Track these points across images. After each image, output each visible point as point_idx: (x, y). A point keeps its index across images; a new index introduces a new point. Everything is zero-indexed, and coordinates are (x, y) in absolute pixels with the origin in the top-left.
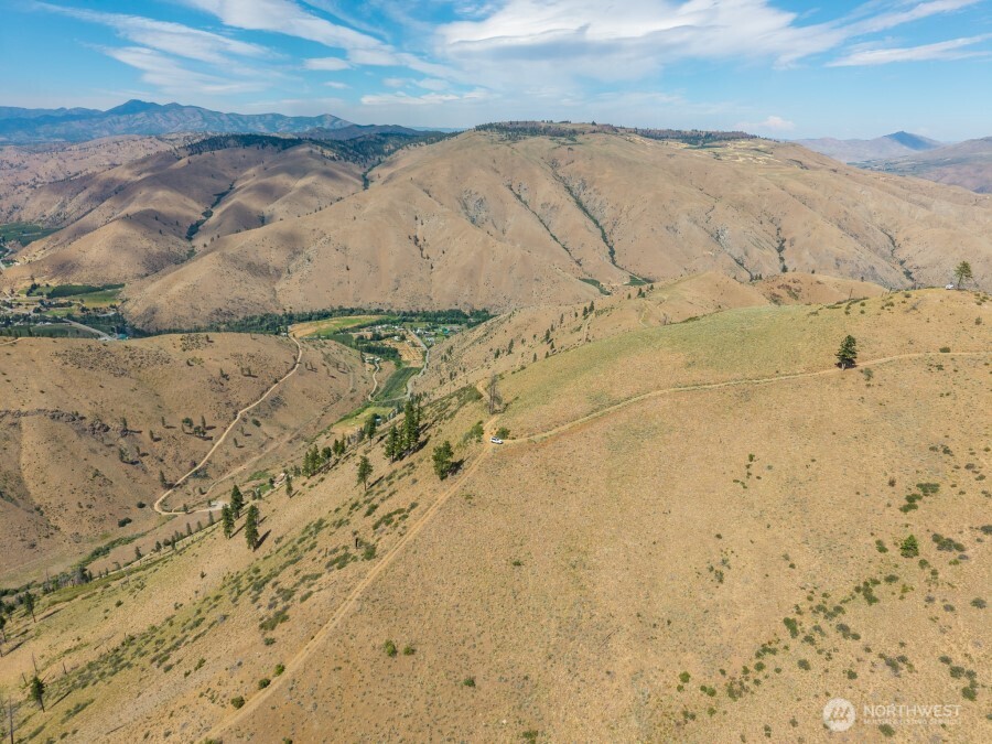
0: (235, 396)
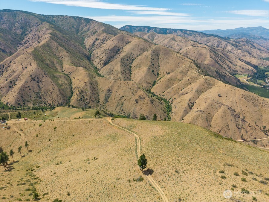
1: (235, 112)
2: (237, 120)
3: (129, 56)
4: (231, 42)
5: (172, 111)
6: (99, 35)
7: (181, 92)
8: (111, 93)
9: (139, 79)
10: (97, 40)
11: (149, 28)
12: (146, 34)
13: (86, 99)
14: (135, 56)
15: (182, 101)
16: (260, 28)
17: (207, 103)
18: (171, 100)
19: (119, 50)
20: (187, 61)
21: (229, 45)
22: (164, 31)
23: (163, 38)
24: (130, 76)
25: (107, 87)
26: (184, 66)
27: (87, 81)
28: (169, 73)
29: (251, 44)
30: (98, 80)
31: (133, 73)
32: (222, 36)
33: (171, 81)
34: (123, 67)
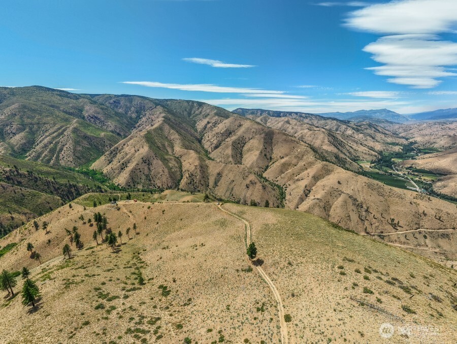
0: (423, 223)
1: (358, 201)
2: (359, 210)
3: (241, 139)
4: (352, 125)
5: (286, 198)
6: (211, 119)
7: (296, 178)
8: (221, 176)
9: (250, 163)
10: (208, 123)
11: (262, 111)
12: (259, 117)
13: (196, 182)
14: (247, 139)
15: (298, 187)
16: (384, 110)
17: (325, 191)
18: (285, 186)
19: (230, 133)
20: (302, 145)
21: (349, 128)
22: (278, 114)
23: (276, 121)
24: (241, 160)
25: (217, 171)
26: (299, 150)
27: (198, 164)
28: (283, 158)
29: (375, 128)
30: (209, 163)
31: (245, 157)
32: (341, 119)
33: (285, 166)
34: (234, 151)
